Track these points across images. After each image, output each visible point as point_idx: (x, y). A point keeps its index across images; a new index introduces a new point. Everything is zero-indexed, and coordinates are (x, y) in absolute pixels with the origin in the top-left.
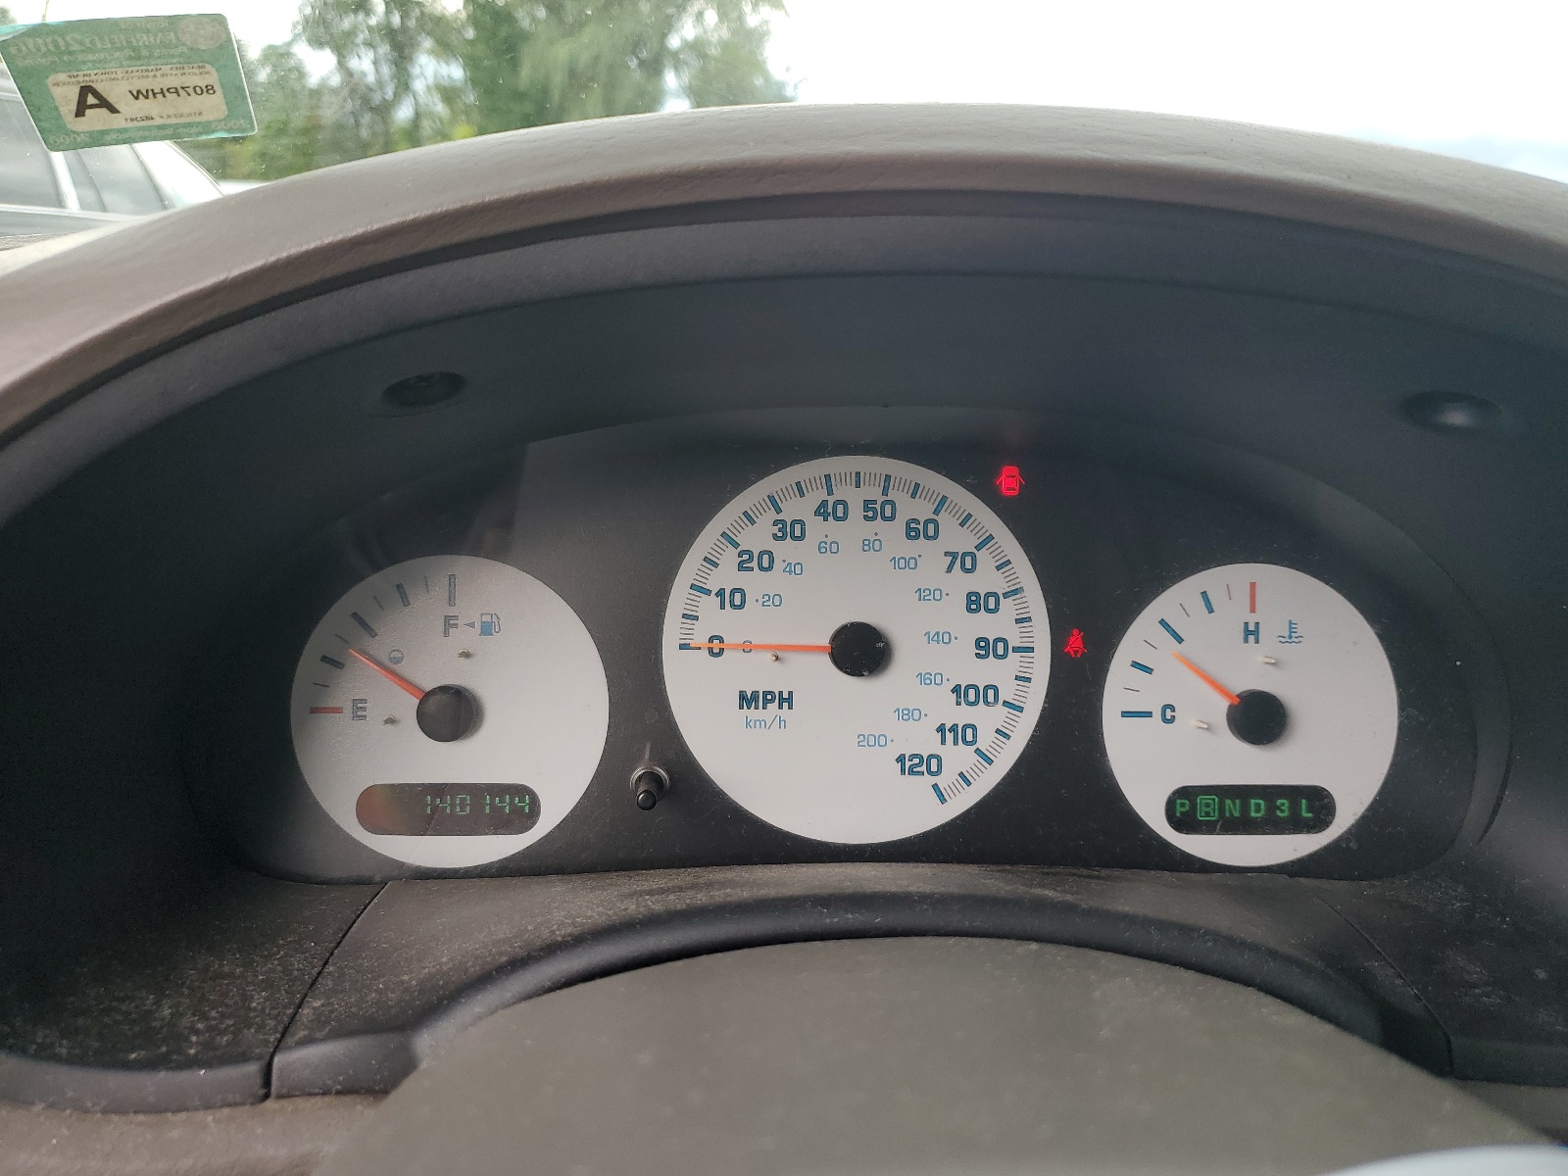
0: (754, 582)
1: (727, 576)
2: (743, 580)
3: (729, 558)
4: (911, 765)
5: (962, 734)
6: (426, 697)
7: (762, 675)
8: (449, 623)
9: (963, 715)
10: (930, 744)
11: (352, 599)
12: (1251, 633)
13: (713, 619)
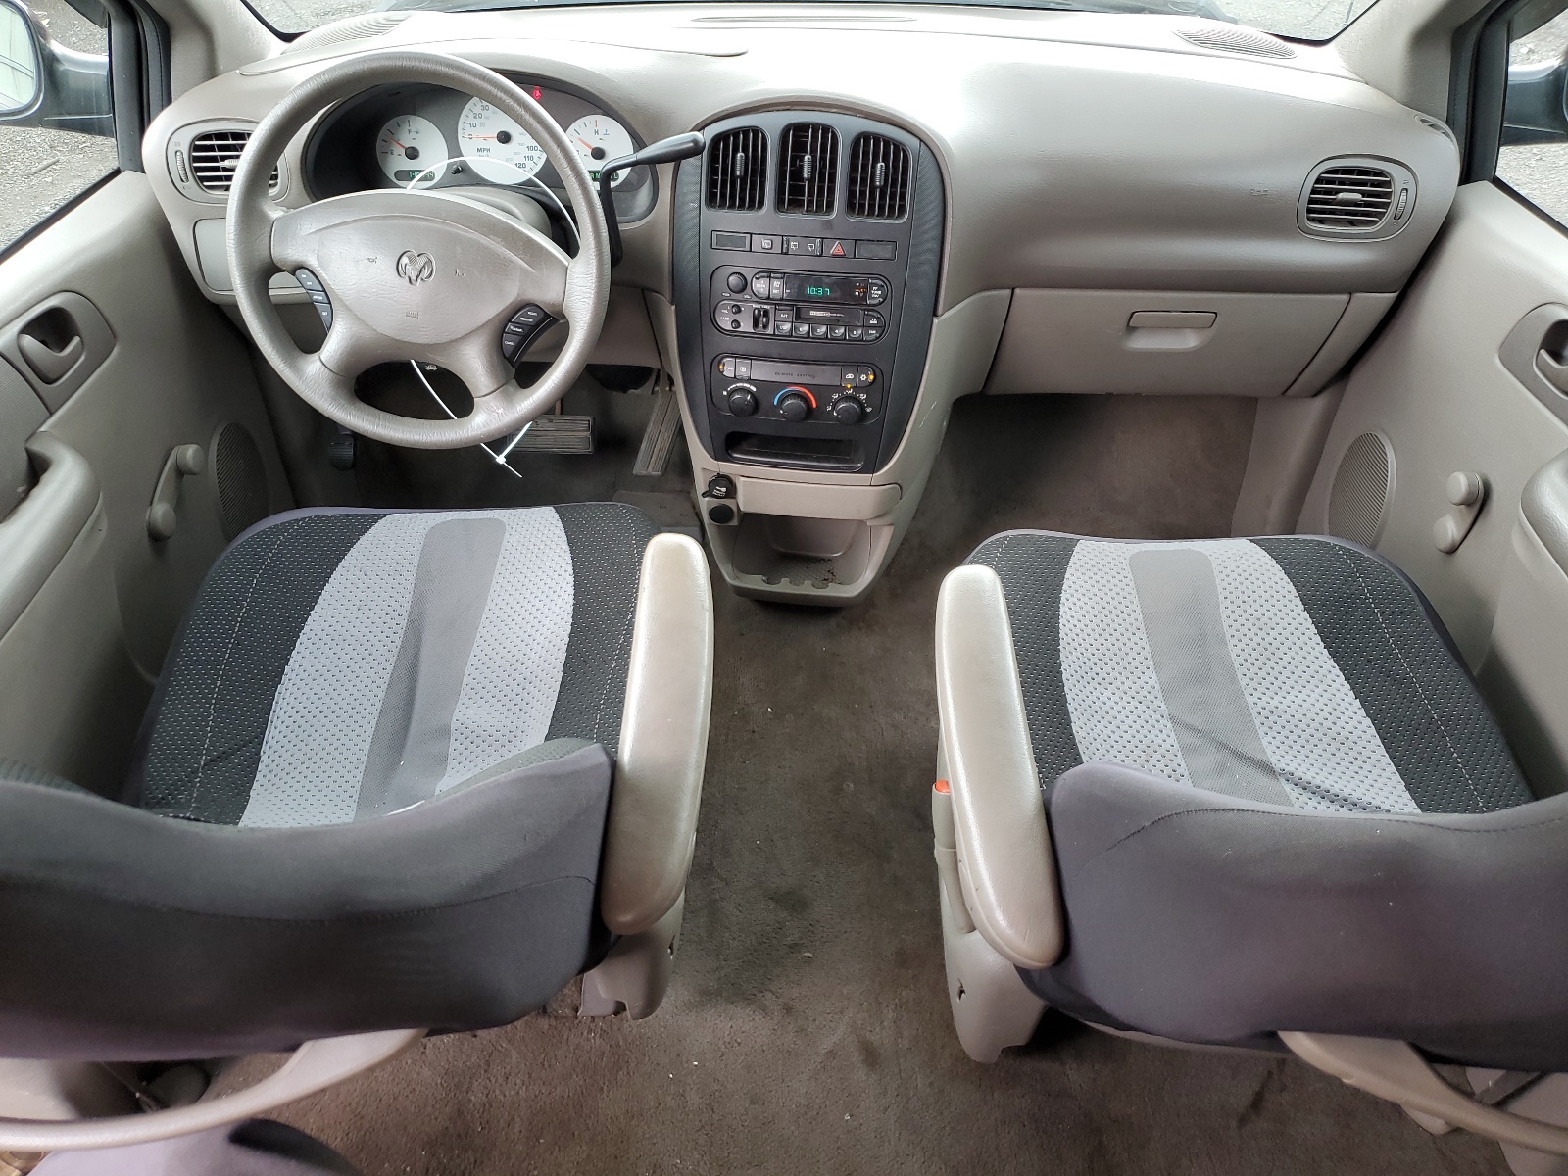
0: (478, 121)
1: (471, 120)
2: (475, 121)
3: (472, 115)
4: (521, 165)
5: (531, 158)
6: (406, 149)
7: (483, 145)
8: (409, 132)
9: (530, 153)
10: (523, 161)
11: (388, 125)
12: (596, 132)
13: (469, 130)
